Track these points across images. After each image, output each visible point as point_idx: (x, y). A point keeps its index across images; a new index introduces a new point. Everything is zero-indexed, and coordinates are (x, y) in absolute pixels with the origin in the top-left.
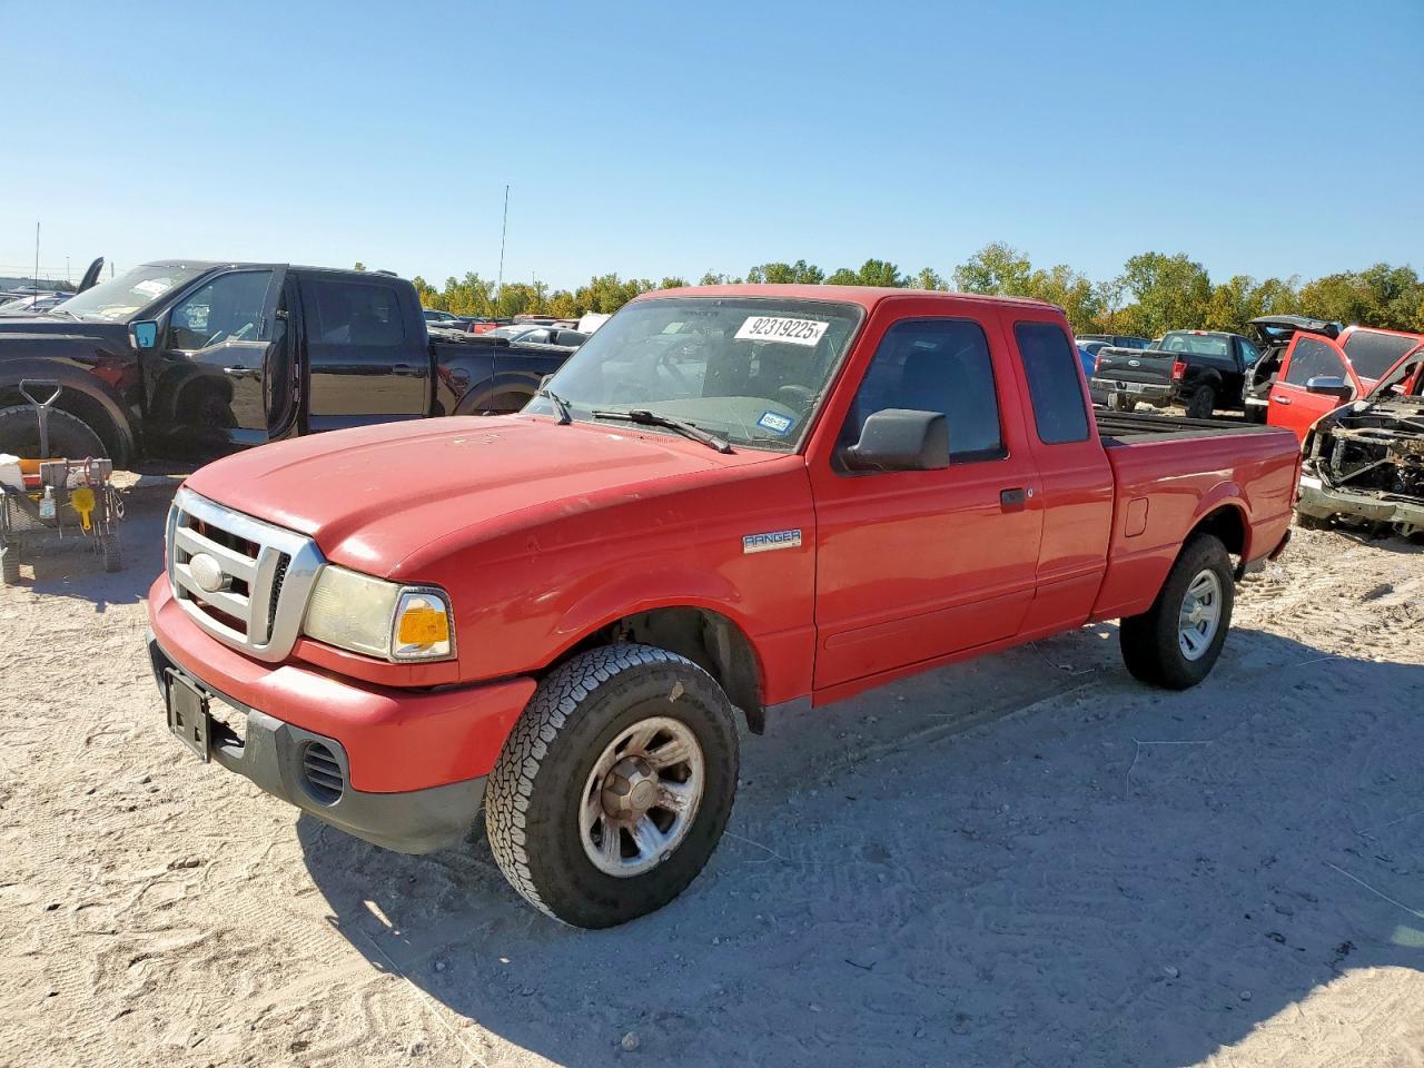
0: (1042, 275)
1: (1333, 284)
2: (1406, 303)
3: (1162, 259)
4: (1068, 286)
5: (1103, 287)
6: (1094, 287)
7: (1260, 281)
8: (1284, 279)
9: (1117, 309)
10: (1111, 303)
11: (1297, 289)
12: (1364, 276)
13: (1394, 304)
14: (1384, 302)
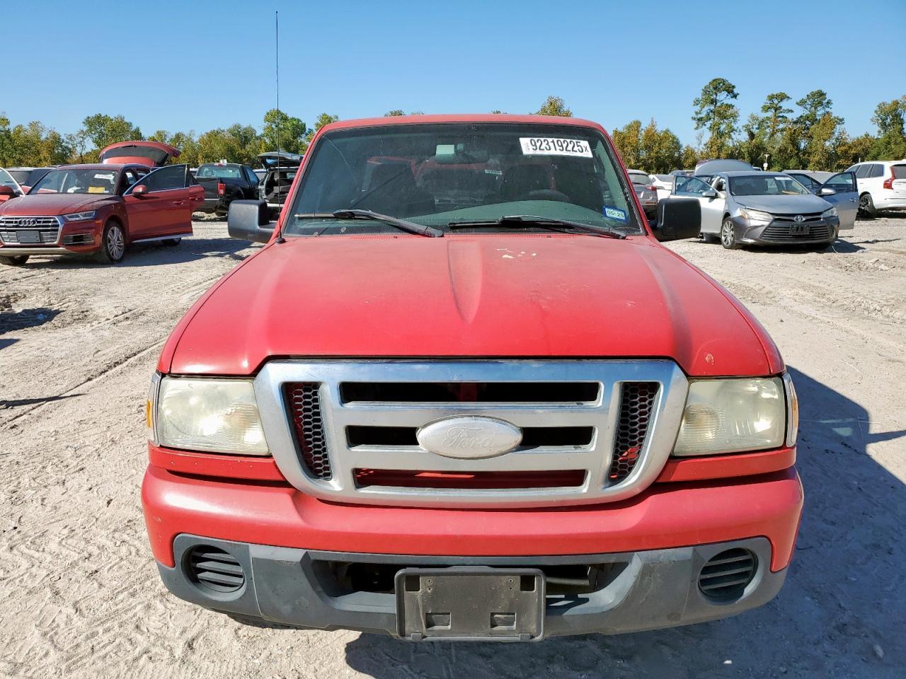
0: (19, 130)
1: (214, 135)
2: (254, 147)
3: (106, 119)
4: (43, 138)
5: (71, 138)
6: (63, 137)
7: (172, 134)
8: (186, 133)
9: (84, 153)
10: (79, 149)
11: (196, 139)
12: (230, 131)
13: (248, 147)
14: (243, 145)
